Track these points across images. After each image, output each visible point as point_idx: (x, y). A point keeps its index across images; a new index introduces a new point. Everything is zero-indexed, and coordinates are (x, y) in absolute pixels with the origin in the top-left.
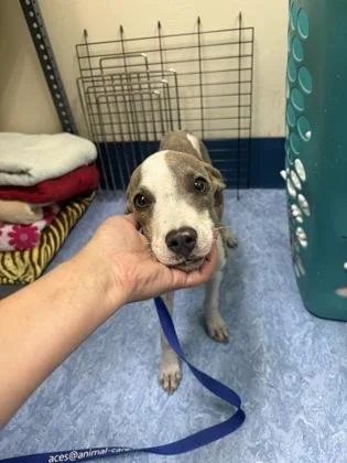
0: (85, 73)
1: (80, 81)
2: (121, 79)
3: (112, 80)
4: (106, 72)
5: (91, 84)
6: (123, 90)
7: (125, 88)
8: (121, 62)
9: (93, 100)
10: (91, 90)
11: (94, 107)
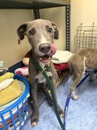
0: (78, 35)
1: (76, 37)
2: (89, 38)
3: (86, 38)
4: (85, 35)
5: (79, 38)
6: (89, 41)
7: (90, 40)
8: (91, 33)
9: (78, 43)
10: (79, 40)
11: (78, 45)
